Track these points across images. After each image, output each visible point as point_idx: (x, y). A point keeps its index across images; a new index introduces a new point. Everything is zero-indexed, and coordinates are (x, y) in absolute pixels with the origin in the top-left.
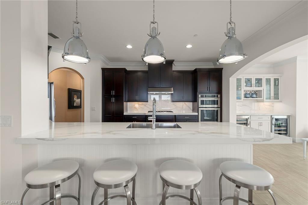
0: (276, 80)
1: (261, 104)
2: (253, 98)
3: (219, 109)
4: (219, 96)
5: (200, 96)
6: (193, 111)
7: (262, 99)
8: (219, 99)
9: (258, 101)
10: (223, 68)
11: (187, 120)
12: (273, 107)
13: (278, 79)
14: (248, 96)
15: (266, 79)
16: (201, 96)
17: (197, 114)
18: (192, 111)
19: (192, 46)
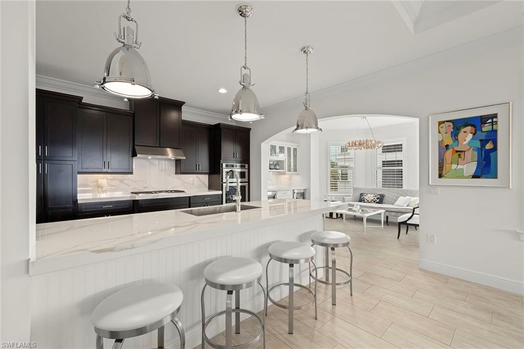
0: (295, 150)
1: (282, 177)
2: (276, 169)
3: (247, 184)
4: (247, 165)
5: (224, 165)
6: (209, 189)
7: (284, 171)
8: (247, 170)
9: (280, 174)
10: (251, 129)
11: (206, 203)
12: (291, 180)
13: (296, 149)
14: (272, 167)
15: (288, 148)
16: (227, 166)
17: (220, 192)
18: (207, 189)
19: (226, 91)
